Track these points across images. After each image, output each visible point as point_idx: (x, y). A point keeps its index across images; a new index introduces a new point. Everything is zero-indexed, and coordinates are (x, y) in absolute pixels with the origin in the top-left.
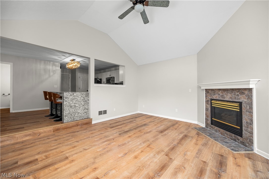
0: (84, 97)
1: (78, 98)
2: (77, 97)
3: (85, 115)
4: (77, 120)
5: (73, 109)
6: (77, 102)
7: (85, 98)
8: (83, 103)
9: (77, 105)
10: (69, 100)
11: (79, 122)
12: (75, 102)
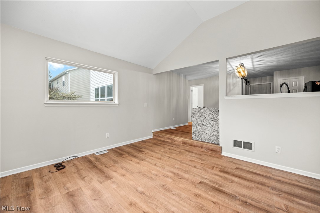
0: (212, 115)
1: (206, 116)
2: (205, 113)
3: (214, 139)
4: (204, 142)
5: (201, 128)
6: (204, 120)
7: (215, 116)
8: (212, 123)
9: (204, 123)
10: (196, 116)
11: (203, 144)
12: (202, 120)
